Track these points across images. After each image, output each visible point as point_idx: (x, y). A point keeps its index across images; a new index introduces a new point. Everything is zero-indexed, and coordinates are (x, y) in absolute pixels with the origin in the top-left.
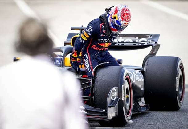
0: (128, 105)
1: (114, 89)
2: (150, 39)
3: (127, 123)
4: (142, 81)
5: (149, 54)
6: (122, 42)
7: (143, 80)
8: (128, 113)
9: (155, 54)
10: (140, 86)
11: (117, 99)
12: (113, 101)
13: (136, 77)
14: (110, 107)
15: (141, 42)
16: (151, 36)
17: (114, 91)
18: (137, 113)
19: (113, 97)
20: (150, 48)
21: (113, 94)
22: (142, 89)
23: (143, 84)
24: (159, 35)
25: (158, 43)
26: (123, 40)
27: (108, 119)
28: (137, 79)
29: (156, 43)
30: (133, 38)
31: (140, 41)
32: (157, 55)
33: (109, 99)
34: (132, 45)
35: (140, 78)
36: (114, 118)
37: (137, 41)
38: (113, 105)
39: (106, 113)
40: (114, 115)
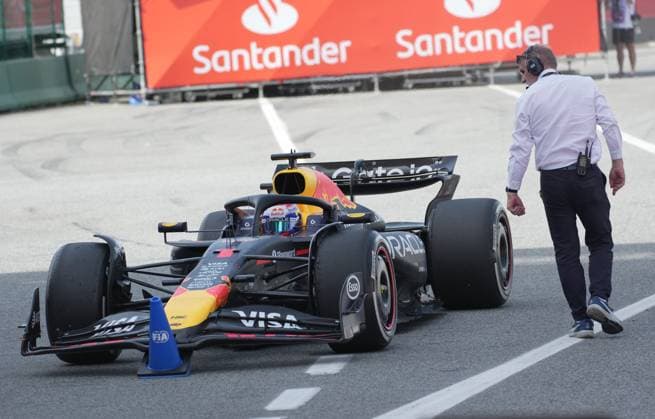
0: (387, 306)
1: (353, 276)
2: (437, 166)
3: (386, 343)
4: (420, 254)
5: (437, 197)
6: (384, 175)
7: (422, 251)
8: (389, 322)
9: (451, 195)
10: (416, 264)
11: (361, 296)
12: (352, 301)
13: (406, 246)
14: (347, 314)
15: (421, 172)
16: (440, 159)
17: (353, 281)
18: (413, 318)
19: (353, 294)
20: (438, 185)
21: (353, 287)
22: (422, 269)
23: (423, 259)
24: (456, 157)
25: (454, 173)
26: (384, 171)
27: (344, 340)
28: (408, 250)
29: (450, 173)
30: (405, 167)
31: (418, 172)
32: (454, 197)
33: (345, 297)
34: (402, 181)
35: (416, 248)
36: (356, 336)
37: (412, 172)
38: (353, 309)
39: (339, 327)
40: (356, 329)
